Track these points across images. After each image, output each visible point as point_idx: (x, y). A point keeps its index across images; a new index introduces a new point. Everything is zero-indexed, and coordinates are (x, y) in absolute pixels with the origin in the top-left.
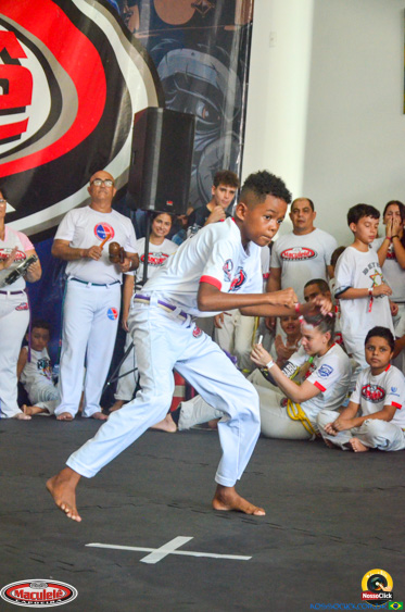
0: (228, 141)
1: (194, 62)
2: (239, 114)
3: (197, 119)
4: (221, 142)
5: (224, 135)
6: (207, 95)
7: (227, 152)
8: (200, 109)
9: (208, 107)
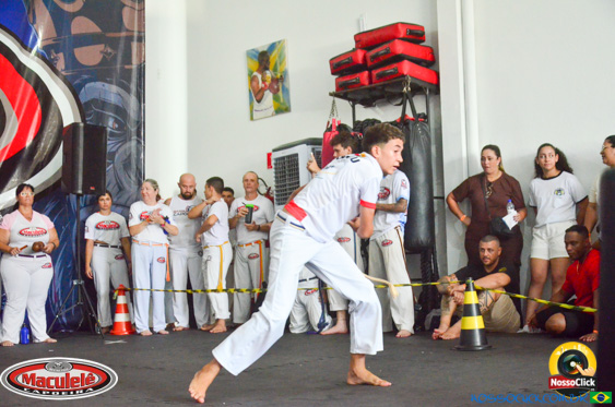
0: (134, 143)
1: (105, 91)
2: (140, 125)
3: (109, 129)
4: (127, 145)
5: (130, 140)
6: (116, 113)
7: (134, 151)
8: (111, 123)
9: (116, 121)
